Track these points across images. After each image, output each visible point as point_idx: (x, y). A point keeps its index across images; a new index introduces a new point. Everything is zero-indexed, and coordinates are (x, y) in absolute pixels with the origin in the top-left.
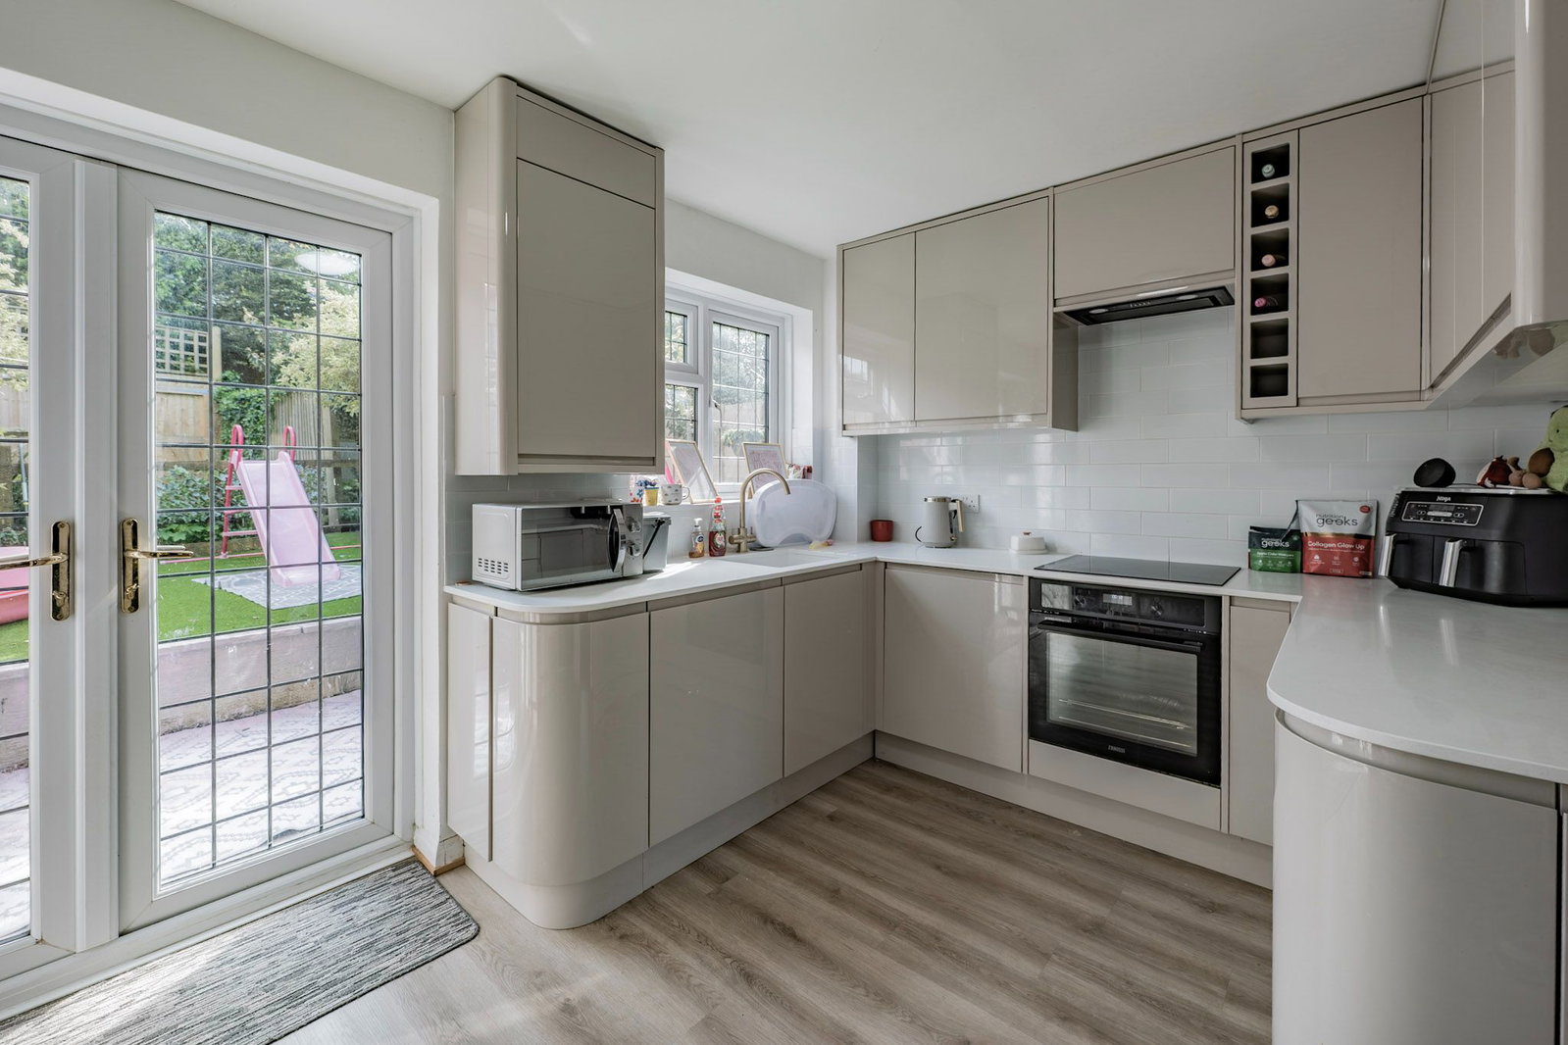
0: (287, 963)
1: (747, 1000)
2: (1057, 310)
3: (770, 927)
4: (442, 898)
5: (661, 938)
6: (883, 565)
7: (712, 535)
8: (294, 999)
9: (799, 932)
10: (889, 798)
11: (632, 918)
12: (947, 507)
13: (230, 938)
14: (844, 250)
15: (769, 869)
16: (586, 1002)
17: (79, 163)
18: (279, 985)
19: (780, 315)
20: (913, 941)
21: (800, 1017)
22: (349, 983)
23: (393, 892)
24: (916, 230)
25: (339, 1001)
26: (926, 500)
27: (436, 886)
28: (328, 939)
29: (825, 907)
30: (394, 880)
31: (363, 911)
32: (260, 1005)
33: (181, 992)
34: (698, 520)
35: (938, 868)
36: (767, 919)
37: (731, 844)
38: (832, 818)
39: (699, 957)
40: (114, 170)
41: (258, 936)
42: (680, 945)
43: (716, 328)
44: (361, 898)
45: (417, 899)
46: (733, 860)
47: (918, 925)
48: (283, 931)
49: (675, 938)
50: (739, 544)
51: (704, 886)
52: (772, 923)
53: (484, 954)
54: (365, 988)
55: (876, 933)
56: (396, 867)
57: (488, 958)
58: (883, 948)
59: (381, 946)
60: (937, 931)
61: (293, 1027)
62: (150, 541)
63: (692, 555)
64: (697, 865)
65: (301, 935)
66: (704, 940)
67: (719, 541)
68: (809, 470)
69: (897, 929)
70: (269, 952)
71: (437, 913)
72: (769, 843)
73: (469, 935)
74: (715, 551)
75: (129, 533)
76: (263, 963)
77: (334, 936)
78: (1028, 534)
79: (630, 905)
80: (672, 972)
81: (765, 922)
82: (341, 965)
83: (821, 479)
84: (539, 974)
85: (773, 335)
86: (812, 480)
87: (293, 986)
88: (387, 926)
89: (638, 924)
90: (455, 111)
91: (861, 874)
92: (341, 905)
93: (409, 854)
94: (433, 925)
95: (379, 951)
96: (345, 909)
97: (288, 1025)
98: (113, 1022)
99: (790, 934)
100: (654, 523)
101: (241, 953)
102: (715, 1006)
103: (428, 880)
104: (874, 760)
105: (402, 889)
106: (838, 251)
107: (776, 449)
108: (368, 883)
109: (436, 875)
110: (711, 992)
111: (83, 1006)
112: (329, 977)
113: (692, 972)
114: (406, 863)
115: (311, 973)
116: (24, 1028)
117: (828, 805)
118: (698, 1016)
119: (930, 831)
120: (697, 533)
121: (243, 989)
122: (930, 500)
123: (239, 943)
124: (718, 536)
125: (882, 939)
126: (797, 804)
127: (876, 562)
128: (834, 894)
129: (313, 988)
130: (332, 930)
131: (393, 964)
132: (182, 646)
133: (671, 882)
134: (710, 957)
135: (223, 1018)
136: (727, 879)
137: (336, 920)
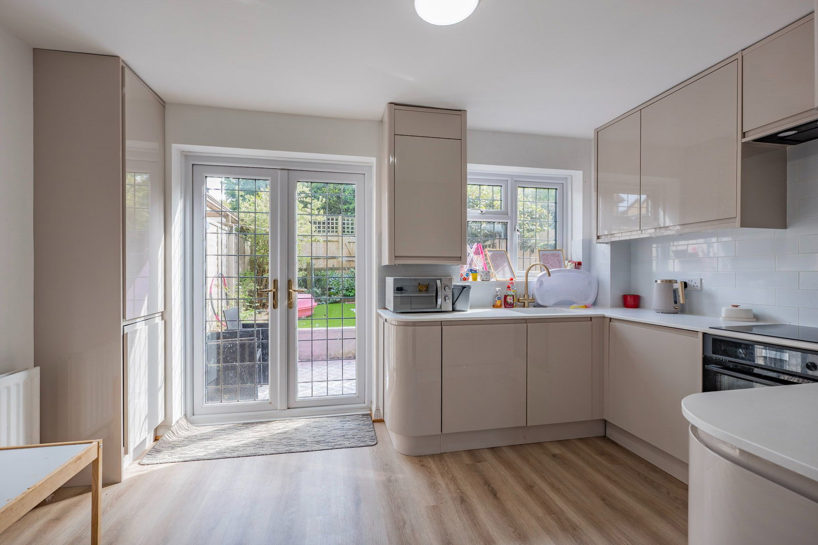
0: (322, 432)
1: (456, 508)
2: (744, 140)
3: (486, 487)
4: (371, 430)
5: (436, 471)
6: (608, 320)
7: (506, 297)
8: (318, 442)
9: (498, 495)
10: (599, 458)
11: (430, 460)
12: (672, 286)
13: (313, 420)
14: (597, 132)
15: (503, 465)
16: (396, 481)
17: (279, 171)
18: (317, 437)
19: (565, 176)
20: (559, 524)
21: (475, 524)
22: (333, 444)
23: (359, 422)
24: (640, 109)
25: (328, 448)
26: (656, 281)
27: (372, 426)
28: (335, 430)
29: (519, 490)
30: (361, 419)
31: (348, 425)
32: (310, 440)
33: (296, 429)
34: (497, 289)
35: (604, 500)
36: (487, 483)
37: (492, 449)
38: (554, 456)
39: (447, 484)
40: (287, 172)
41: (319, 422)
42: (442, 477)
43: (520, 190)
44: (349, 421)
45: (364, 427)
46: (488, 456)
47: (567, 519)
48: (325, 423)
49: (442, 475)
50: (524, 303)
51: (467, 460)
52: (489, 486)
53: (374, 451)
54: (336, 447)
55: (540, 512)
56: (363, 415)
57: (374, 454)
58: (538, 519)
59: (346, 437)
60: (577, 526)
61: (314, 450)
62: (296, 287)
63: (494, 306)
64: (471, 452)
65: (329, 426)
66: (454, 479)
67: (509, 300)
68: (580, 264)
69: (553, 516)
70: (319, 427)
71: (367, 434)
72: (511, 455)
73: (372, 444)
74: (507, 305)
75: (289, 283)
76: (316, 430)
77: (337, 429)
78: (737, 306)
79: (433, 456)
80: (433, 486)
81: (485, 484)
82: (334, 438)
83: (589, 269)
84: (386, 465)
85: (561, 189)
86: (582, 270)
87: (320, 439)
88: (352, 432)
89: (432, 464)
90: (382, 121)
91: (552, 486)
92: (343, 421)
93: (369, 412)
94: (363, 437)
95: (345, 438)
96: (344, 422)
97: (313, 449)
98: (280, 431)
99: (494, 494)
100: (461, 288)
101: (313, 425)
102: (441, 503)
103: (371, 422)
104: (605, 438)
105: (362, 422)
106: (595, 133)
107: (560, 252)
108: (353, 417)
109: (374, 422)
110: (443, 498)
111: (276, 425)
112: (329, 440)
113: (440, 488)
114: (367, 415)
115: (325, 437)
116: (264, 425)
117: (556, 450)
118: (433, 503)
119: (615, 482)
120: (497, 295)
121: (308, 435)
122: (659, 282)
123: (314, 422)
124: (509, 297)
125: (541, 515)
126: (539, 444)
127: (604, 317)
128: (529, 488)
129: (324, 441)
130: (337, 427)
131: (347, 443)
132: (334, 329)
133: (454, 454)
134: (452, 487)
135: (301, 440)
136: (480, 462)
137: (339, 425)
